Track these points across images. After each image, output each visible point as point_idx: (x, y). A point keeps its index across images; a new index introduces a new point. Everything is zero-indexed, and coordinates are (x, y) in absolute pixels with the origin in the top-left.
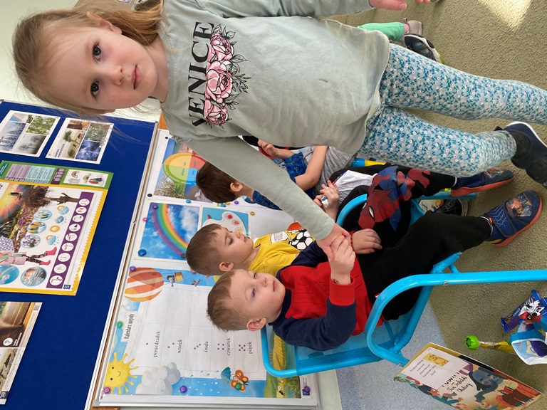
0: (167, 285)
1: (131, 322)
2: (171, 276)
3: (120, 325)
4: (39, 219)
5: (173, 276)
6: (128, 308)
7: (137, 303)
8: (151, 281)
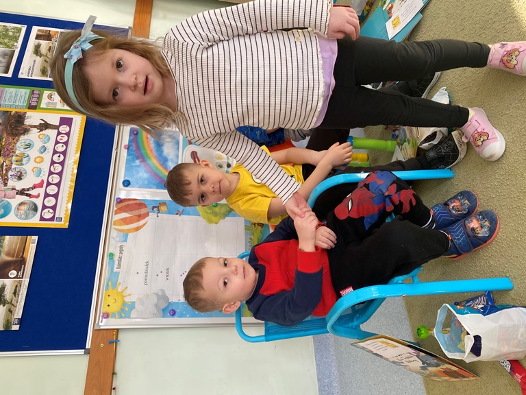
1: (121, 253)
2: (156, 207)
3: (111, 256)
4: (22, 150)
5: (157, 207)
6: (118, 239)
7: (125, 235)
8: (137, 212)
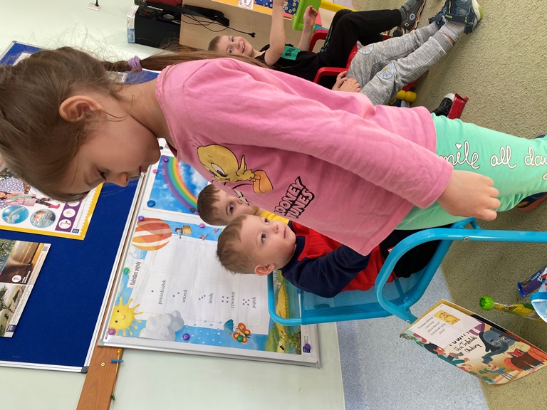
0: (175, 237)
1: (137, 269)
2: (179, 229)
3: (126, 271)
6: (135, 255)
7: (144, 252)
8: (159, 232)
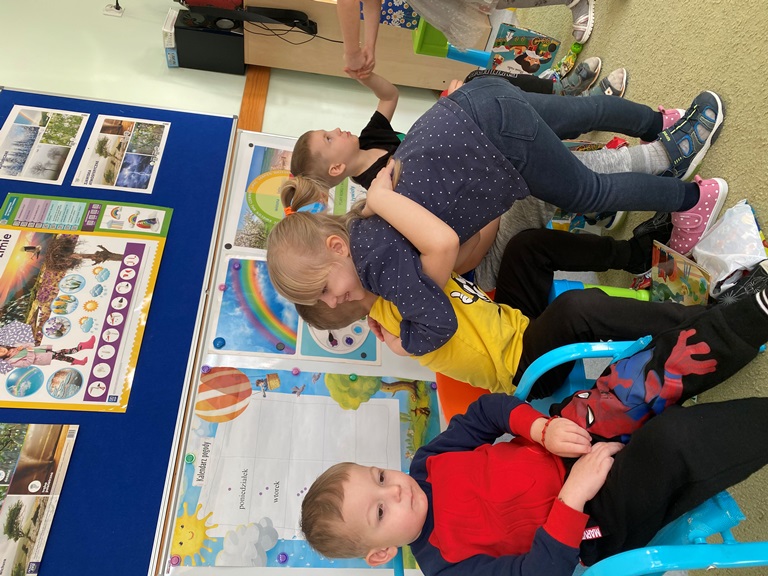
1: (205, 454)
2: (262, 381)
3: (191, 458)
4: (68, 290)
6: (201, 432)
7: (213, 426)
8: (232, 389)
